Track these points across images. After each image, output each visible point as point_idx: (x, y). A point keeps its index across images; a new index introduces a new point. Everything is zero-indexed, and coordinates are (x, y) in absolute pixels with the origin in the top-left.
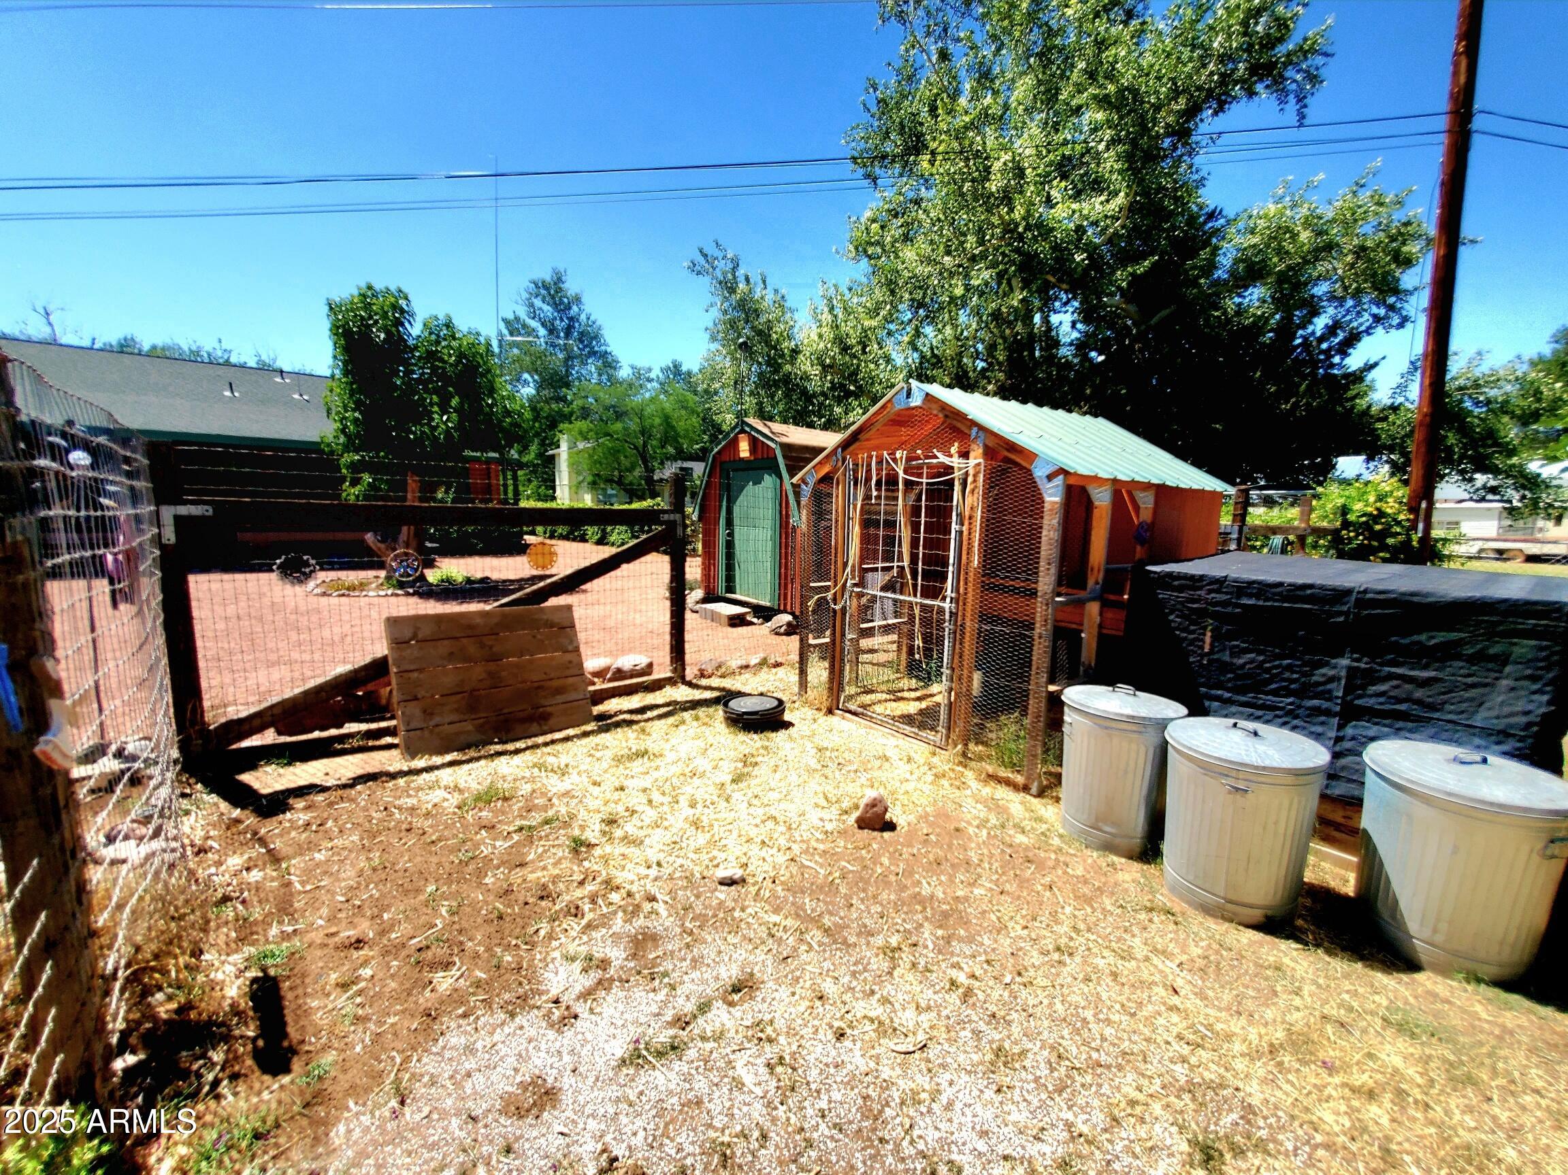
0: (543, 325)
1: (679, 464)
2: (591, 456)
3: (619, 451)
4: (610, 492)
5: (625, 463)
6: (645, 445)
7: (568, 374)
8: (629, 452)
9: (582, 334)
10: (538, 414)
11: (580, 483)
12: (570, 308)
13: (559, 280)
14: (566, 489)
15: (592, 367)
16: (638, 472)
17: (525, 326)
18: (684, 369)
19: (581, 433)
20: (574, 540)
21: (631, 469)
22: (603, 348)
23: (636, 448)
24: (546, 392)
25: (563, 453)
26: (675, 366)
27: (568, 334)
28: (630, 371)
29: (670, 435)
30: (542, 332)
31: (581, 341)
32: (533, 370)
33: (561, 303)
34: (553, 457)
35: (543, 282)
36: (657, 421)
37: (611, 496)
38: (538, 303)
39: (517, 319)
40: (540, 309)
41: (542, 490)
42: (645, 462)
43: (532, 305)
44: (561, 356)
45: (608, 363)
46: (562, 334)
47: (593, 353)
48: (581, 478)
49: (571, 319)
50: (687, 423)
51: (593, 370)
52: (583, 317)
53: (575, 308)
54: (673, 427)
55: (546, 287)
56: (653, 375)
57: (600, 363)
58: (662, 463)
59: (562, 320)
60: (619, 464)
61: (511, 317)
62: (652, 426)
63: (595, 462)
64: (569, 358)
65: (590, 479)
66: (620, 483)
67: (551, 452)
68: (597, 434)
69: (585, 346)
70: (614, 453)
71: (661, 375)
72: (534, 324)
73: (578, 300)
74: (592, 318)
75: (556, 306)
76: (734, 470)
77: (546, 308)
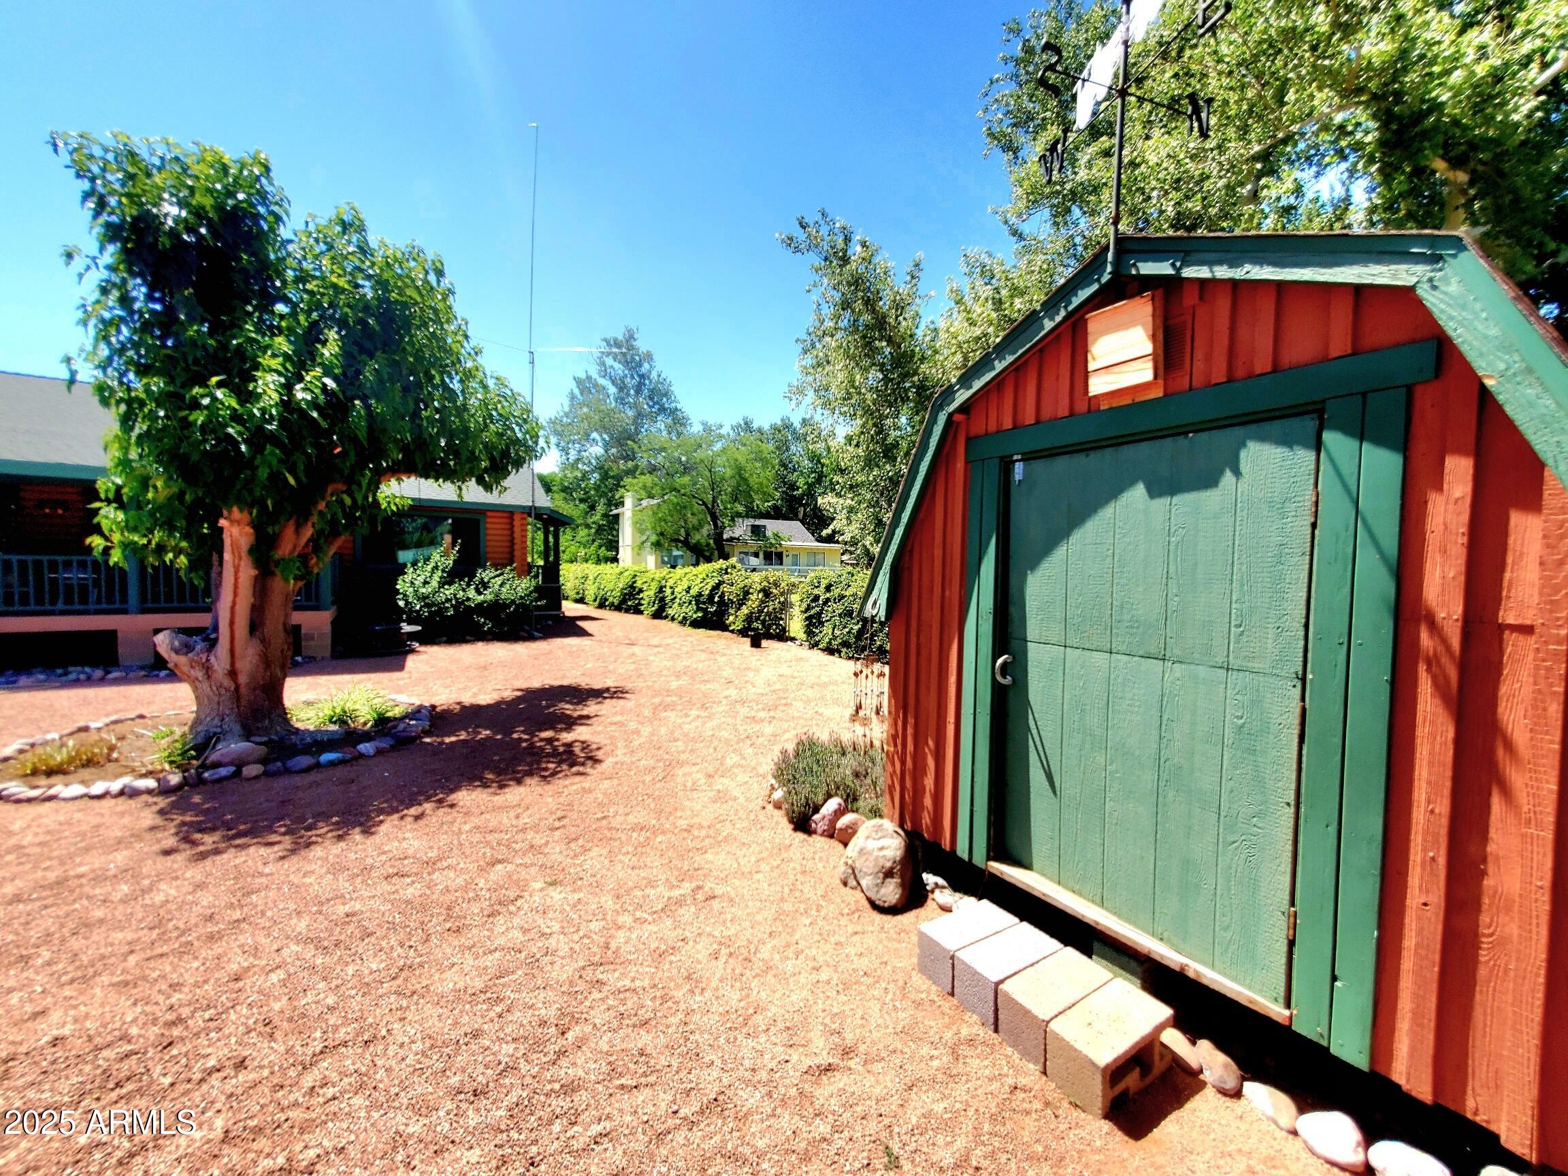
0: (613, 382)
1: (751, 521)
2: (655, 513)
3: (685, 507)
4: (676, 553)
5: (693, 521)
6: (714, 501)
7: (637, 432)
8: (697, 508)
9: (652, 391)
10: (606, 473)
11: (643, 543)
12: (641, 366)
13: (631, 337)
14: (629, 550)
15: (661, 424)
16: (707, 529)
17: (596, 385)
18: (755, 425)
19: (644, 487)
20: (627, 611)
21: (697, 528)
22: (673, 405)
23: (704, 504)
24: (614, 451)
25: (627, 512)
26: (746, 423)
27: (638, 391)
28: (701, 428)
29: (742, 490)
30: (612, 390)
31: (651, 399)
32: (603, 428)
33: (633, 359)
34: (617, 517)
35: (615, 340)
36: (729, 472)
37: (676, 557)
38: (609, 361)
39: (589, 378)
40: (611, 367)
41: (603, 552)
42: (714, 518)
43: (603, 364)
44: (630, 413)
45: (678, 421)
46: (632, 392)
47: (663, 409)
48: (644, 538)
49: (642, 376)
50: (762, 477)
51: (663, 427)
52: (654, 375)
53: (646, 366)
54: (745, 480)
55: (617, 344)
56: (723, 431)
57: (669, 421)
58: (733, 520)
59: (632, 377)
60: (686, 521)
61: (583, 376)
62: (723, 479)
63: (660, 520)
64: (640, 415)
65: (654, 538)
66: (686, 544)
67: (615, 512)
68: (663, 489)
69: (655, 403)
70: (681, 509)
71: (731, 433)
72: (603, 382)
73: (649, 357)
74: (663, 376)
75: (626, 363)
76: (1028, 458)
77: (617, 366)
